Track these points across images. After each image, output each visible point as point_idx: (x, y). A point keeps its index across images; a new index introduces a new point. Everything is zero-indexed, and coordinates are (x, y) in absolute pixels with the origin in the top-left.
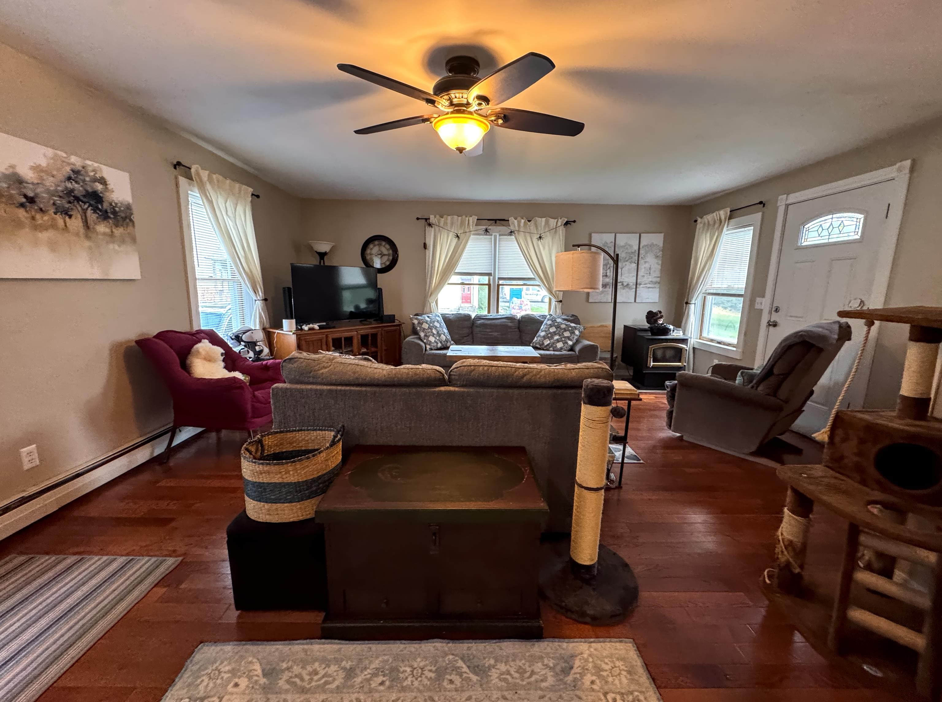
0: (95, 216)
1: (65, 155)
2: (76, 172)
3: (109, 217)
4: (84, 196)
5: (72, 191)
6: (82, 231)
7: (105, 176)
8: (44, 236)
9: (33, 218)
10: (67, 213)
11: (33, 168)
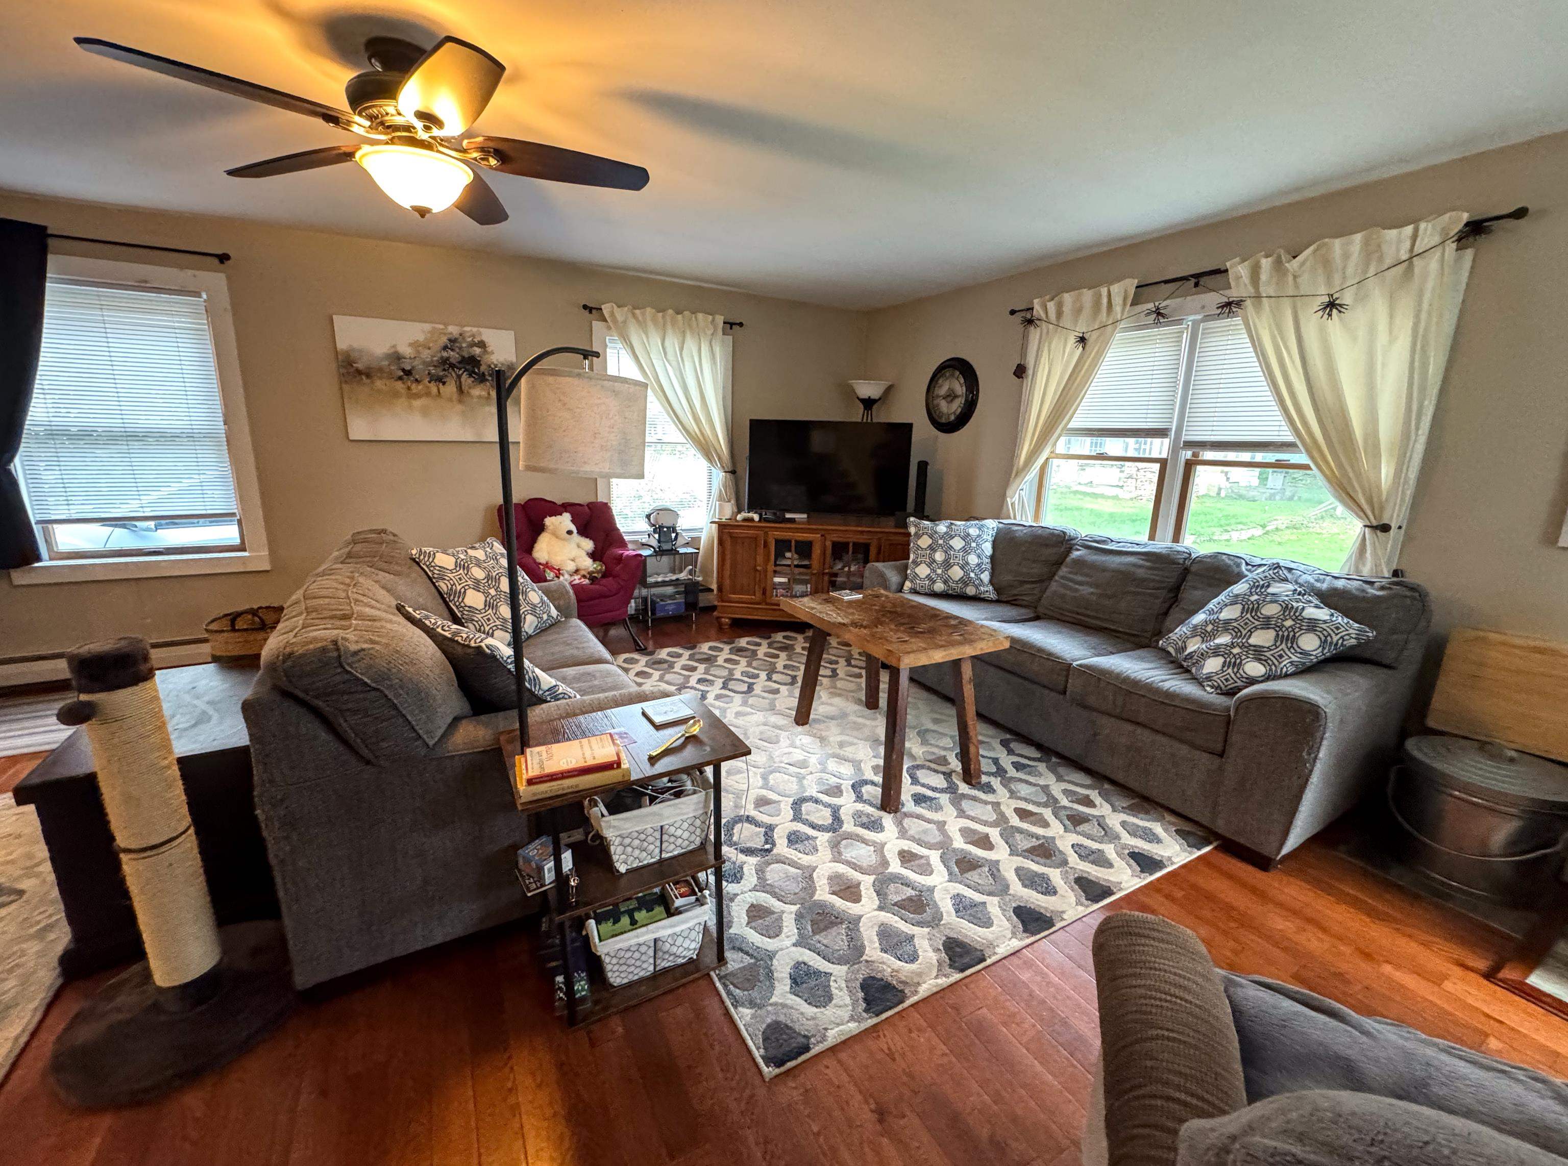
0: (470, 380)
1: (441, 327)
2: (453, 341)
3: (487, 380)
4: (460, 362)
5: (448, 359)
6: (455, 396)
7: (484, 338)
8: (417, 403)
9: (409, 388)
10: (440, 380)
11: (410, 345)
